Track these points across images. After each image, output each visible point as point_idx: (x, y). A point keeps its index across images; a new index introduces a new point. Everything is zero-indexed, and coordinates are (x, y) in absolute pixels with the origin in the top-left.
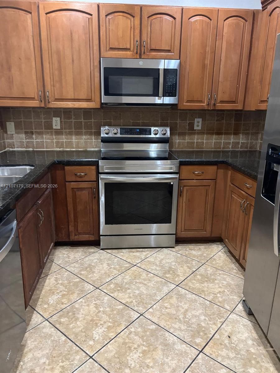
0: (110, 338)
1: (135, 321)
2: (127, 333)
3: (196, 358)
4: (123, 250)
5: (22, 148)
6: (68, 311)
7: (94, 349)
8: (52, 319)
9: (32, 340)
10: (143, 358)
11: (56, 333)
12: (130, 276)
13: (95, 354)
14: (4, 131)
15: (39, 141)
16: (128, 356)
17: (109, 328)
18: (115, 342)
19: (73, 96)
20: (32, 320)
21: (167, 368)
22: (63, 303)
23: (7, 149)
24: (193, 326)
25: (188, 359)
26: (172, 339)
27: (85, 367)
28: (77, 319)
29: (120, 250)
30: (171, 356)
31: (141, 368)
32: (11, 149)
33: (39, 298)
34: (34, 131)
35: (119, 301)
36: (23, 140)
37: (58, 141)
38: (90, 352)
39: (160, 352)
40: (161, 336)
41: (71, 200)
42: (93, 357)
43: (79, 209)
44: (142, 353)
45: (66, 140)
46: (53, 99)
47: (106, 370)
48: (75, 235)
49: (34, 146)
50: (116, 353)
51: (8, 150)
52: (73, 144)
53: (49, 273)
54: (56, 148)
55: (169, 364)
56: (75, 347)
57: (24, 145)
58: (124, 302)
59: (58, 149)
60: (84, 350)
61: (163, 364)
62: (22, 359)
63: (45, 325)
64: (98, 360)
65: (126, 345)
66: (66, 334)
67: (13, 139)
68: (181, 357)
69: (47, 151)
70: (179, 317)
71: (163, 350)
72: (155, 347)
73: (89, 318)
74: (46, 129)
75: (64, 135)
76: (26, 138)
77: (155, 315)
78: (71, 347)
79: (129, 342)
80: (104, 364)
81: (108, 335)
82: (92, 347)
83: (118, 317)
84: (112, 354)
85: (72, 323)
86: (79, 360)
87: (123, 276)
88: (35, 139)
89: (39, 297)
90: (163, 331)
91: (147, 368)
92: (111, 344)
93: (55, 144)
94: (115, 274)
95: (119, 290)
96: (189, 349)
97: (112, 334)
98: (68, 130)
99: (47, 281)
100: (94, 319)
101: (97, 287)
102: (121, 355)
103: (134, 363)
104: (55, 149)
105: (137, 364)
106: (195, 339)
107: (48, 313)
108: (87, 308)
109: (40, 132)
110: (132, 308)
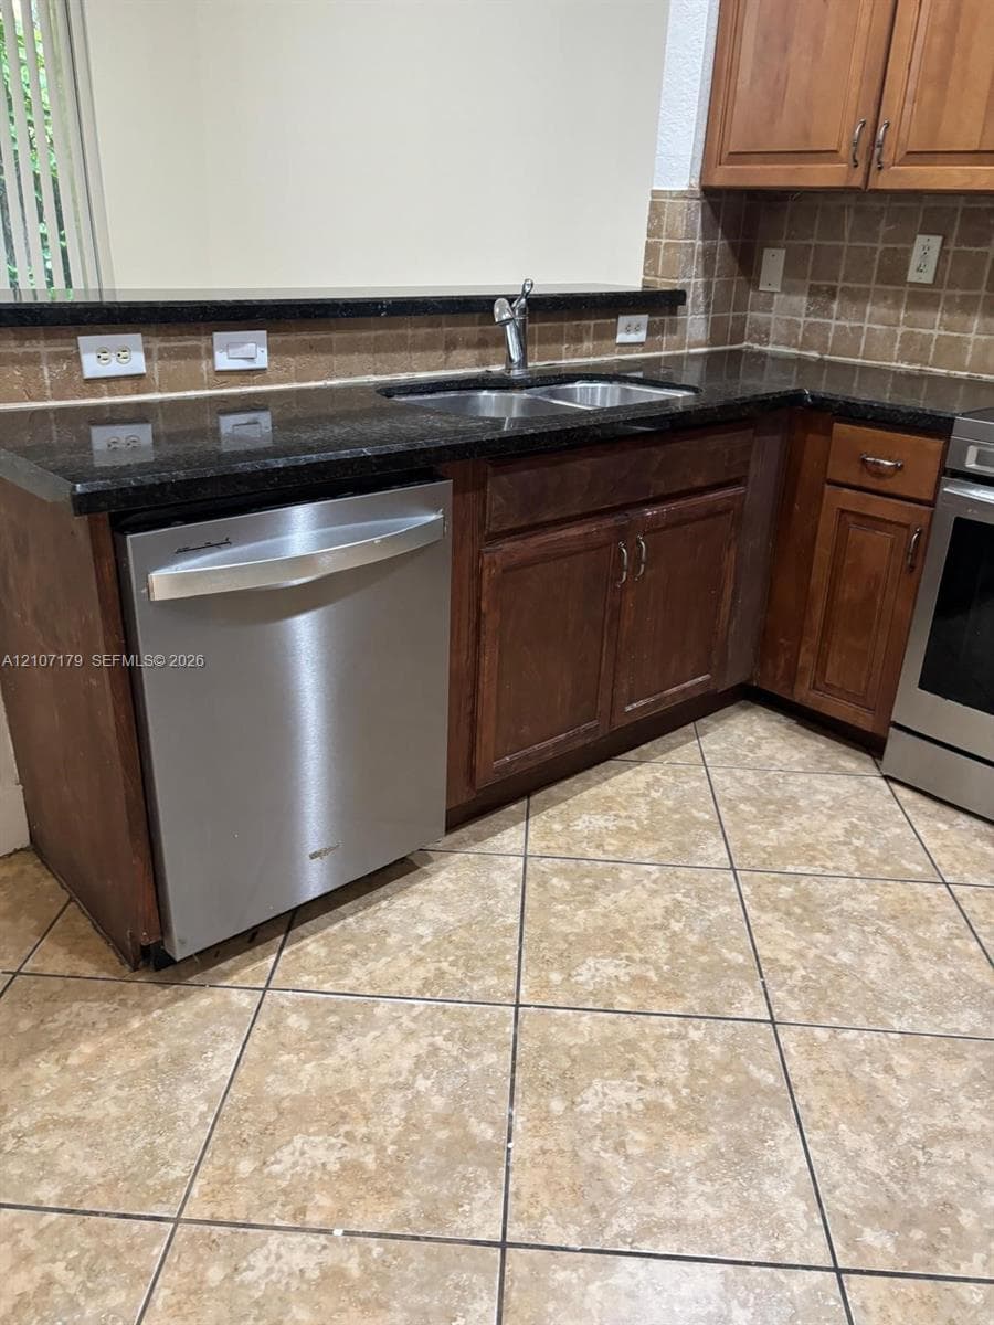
0: (612, 1005)
1: (731, 1022)
2: (668, 1030)
3: (796, 1267)
4: (963, 820)
5: (788, 345)
6: (589, 872)
7: (543, 996)
8: (535, 863)
9: (453, 876)
10: (633, 1116)
11: (512, 898)
12: (881, 904)
13: (535, 1006)
14: (749, 281)
15: (847, 324)
16: (602, 1077)
17: (639, 981)
18: (613, 1023)
19: (978, 139)
20: (499, 836)
21: (669, 1201)
22: (602, 845)
23: (745, 344)
24: (916, 1189)
25: (766, 1244)
26: (783, 1153)
27: (481, 1014)
28: (589, 903)
29: (950, 813)
30: (717, 1187)
31: (600, 1134)
32: (757, 346)
33: (565, 800)
34: (840, 285)
35: (752, 941)
36: (798, 319)
37: (913, 332)
38: (527, 992)
39: (699, 1148)
40: (759, 1117)
41: (828, 553)
42: (521, 1009)
43: (846, 596)
44: (645, 1104)
45: (943, 333)
46: (901, 154)
47: (514, 1058)
48: (814, 687)
49: (827, 343)
50: (581, 1047)
51: (749, 347)
52: (966, 353)
53: (654, 758)
54: (897, 362)
55: (683, 1197)
56: (510, 959)
57: (796, 337)
58: (764, 952)
59: (904, 366)
60: (522, 978)
61: (666, 1180)
62: (396, 896)
63: (509, 865)
64: (525, 1023)
65: (628, 1053)
66: (527, 916)
67: (771, 312)
68: (746, 1220)
69: (864, 368)
70: (897, 1126)
71: (716, 1153)
72: (702, 1126)
73: (620, 922)
74: (883, 283)
75: (940, 309)
76: (808, 309)
77: (815, 1055)
78: (505, 950)
79: (647, 1051)
80: (527, 1044)
81: (613, 994)
82: (546, 987)
83: (696, 975)
84: (571, 1041)
85: (568, 903)
86: (486, 991)
87: (855, 887)
88: (837, 319)
89: (567, 799)
90: (787, 1114)
91: (612, 1146)
92: (595, 1017)
93: (897, 345)
94: (838, 869)
95: (789, 914)
96: (805, 1228)
97: (626, 1000)
98: (959, 292)
99: (629, 774)
100: (631, 934)
101: (736, 867)
102: (587, 1061)
103: (596, 1104)
104: (894, 364)
105: (600, 1116)
106: (871, 1226)
107: (543, 844)
108: (645, 896)
109: (860, 290)
110: (769, 984)
